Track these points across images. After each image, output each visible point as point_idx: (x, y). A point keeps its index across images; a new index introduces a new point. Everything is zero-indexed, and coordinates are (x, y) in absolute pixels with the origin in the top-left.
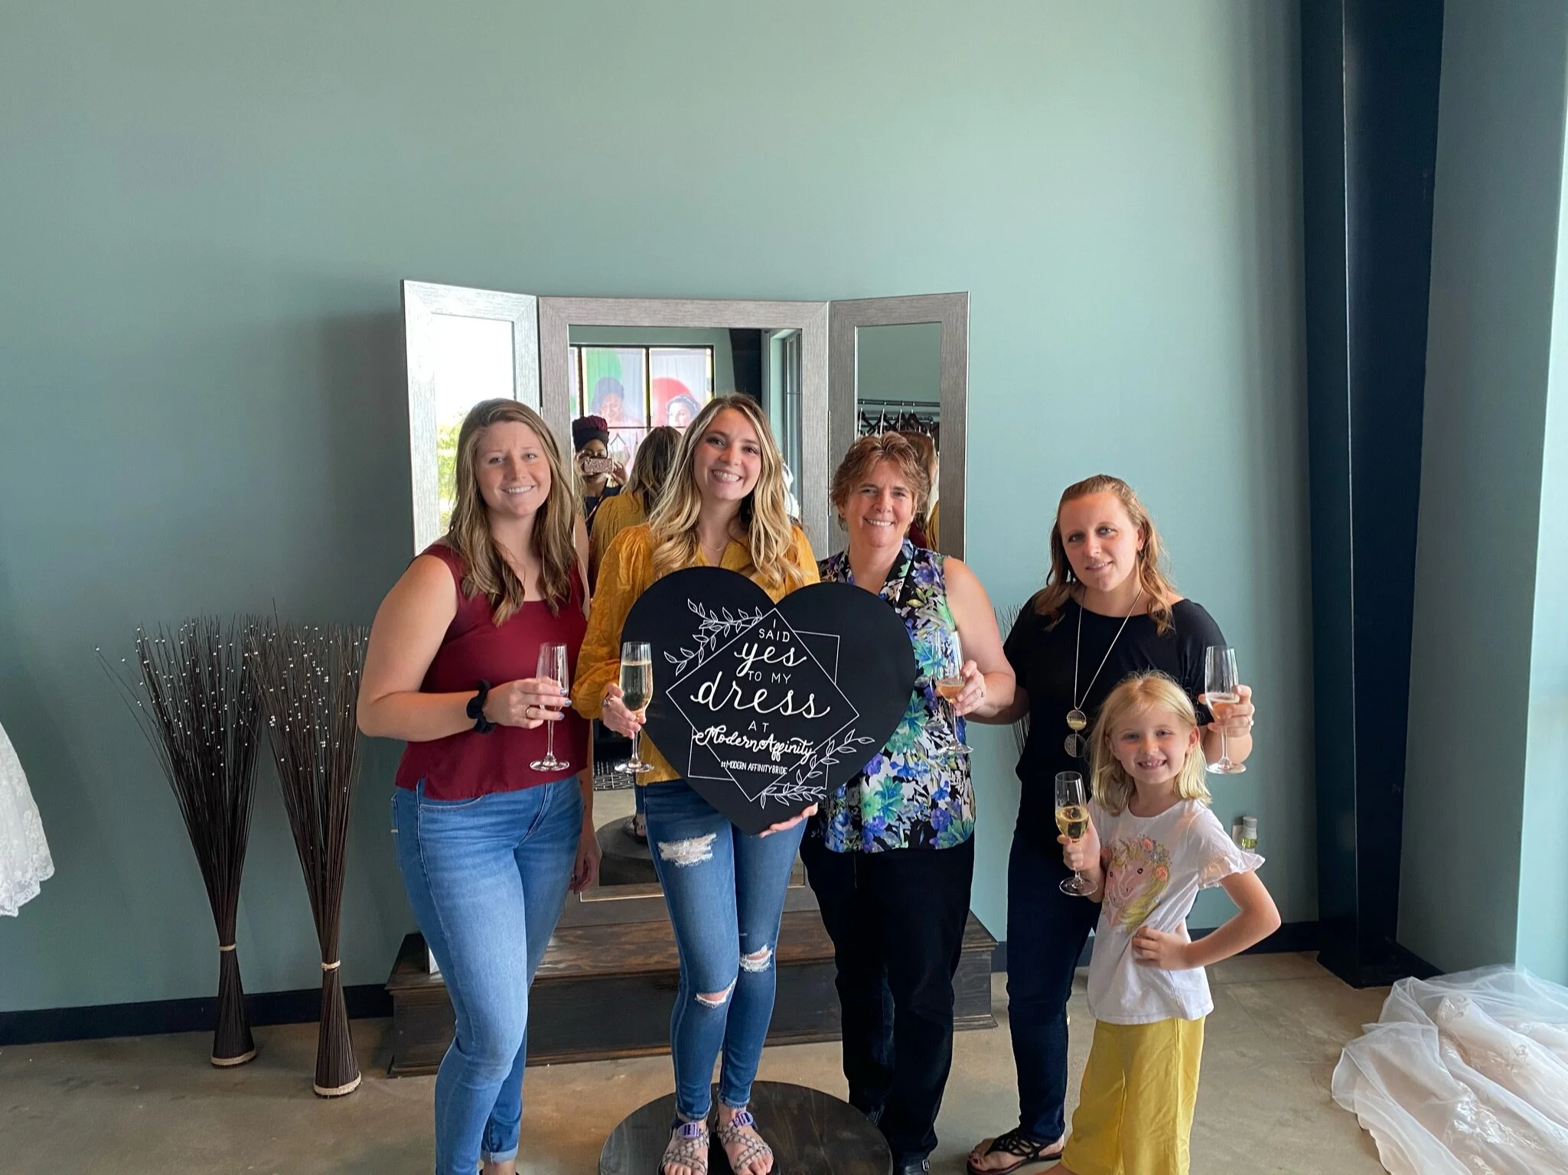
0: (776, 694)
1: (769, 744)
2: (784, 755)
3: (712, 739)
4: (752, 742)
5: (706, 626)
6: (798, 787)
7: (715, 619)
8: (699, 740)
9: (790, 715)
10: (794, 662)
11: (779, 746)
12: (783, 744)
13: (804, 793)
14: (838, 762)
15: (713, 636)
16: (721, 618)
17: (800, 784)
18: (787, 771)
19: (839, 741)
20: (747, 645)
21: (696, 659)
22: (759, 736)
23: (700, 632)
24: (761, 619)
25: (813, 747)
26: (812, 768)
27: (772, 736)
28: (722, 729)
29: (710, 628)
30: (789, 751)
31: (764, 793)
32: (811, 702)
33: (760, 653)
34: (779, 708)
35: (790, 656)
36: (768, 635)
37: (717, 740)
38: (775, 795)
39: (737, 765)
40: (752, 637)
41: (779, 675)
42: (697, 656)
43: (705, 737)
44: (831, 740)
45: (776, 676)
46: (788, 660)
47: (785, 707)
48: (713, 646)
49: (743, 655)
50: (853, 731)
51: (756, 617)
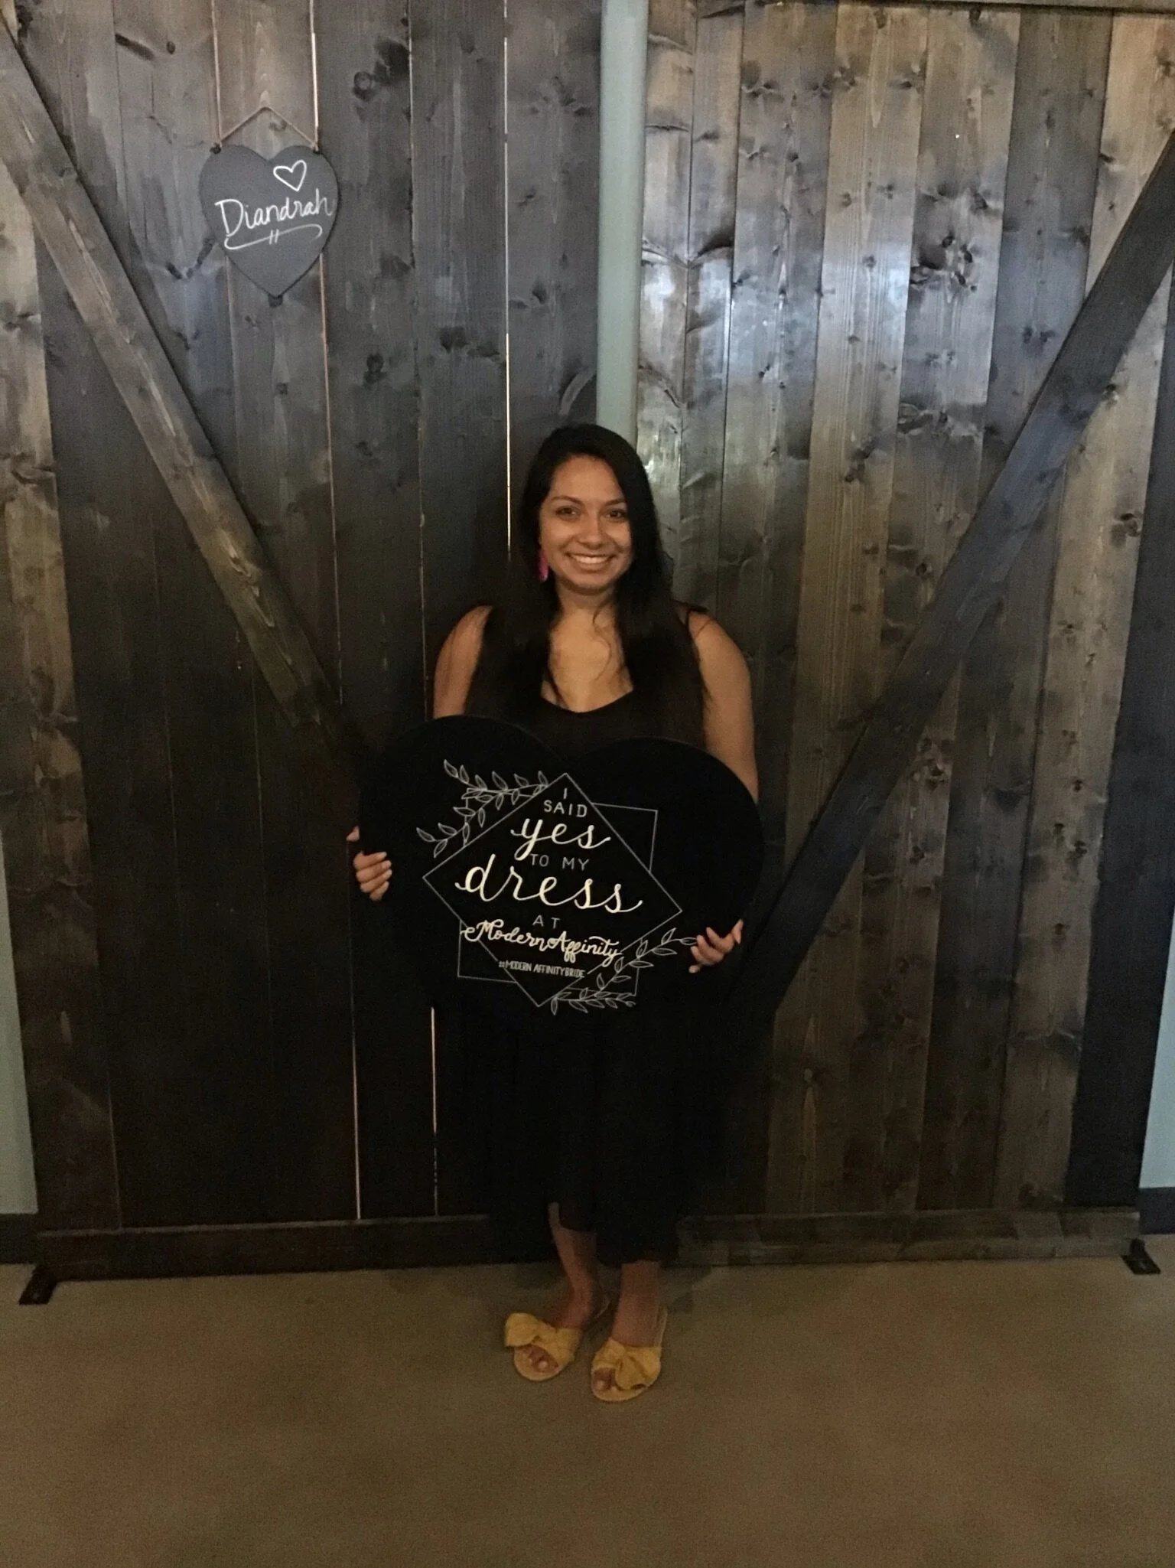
0: (569, 883)
1: (560, 943)
2: (580, 956)
3: (485, 934)
4: (538, 940)
5: (471, 795)
6: (598, 993)
7: (483, 787)
8: (470, 936)
9: (587, 909)
10: (592, 844)
11: (574, 945)
12: (579, 943)
13: (607, 999)
14: (652, 965)
15: (481, 809)
16: (491, 786)
17: (602, 989)
18: (584, 974)
19: (654, 941)
20: (527, 821)
21: (460, 837)
22: (547, 933)
23: (463, 803)
24: (547, 786)
25: (619, 948)
26: (618, 972)
27: (564, 933)
28: (498, 924)
29: (477, 798)
30: (587, 951)
31: (555, 998)
32: (617, 894)
33: (546, 830)
34: (573, 901)
35: (587, 836)
36: (557, 808)
37: (492, 936)
38: (570, 1000)
39: (520, 967)
40: (534, 810)
41: (573, 859)
42: (460, 835)
43: (477, 932)
44: (644, 940)
45: (569, 860)
46: (585, 840)
47: (582, 899)
48: (482, 820)
49: (523, 833)
50: (674, 929)
51: (539, 783)
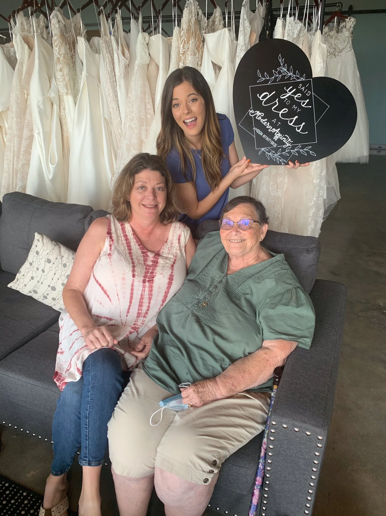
0: (290, 114)
1: (276, 131)
2: (279, 139)
3: (256, 116)
4: (270, 127)
5: (280, 69)
6: (276, 155)
7: (286, 69)
8: (251, 113)
9: (291, 125)
10: (305, 106)
11: (279, 135)
12: (281, 135)
13: (277, 158)
14: (297, 155)
15: (281, 75)
16: (288, 70)
17: (278, 154)
18: (276, 146)
19: (303, 148)
20: (291, 87)
21: (269, 80)
22: (274, 126)
23: (277, 70)
24: (304, 80)
25: (292, 143)
26: (286, 151)
27: (279, 129)
28: (262, 115)
29: (282, 71)
30: (282, 139)
31: (263, 149)
32: (302, 126)
33: (295, 93)
34: (288, 120)
36: (302, 88)
37: (258, 117)
38: (267, 152)
39: (259, 132)
40: (295, 85)
41: (296, 107)
43: (254, 113)
44: (300, 145)
45: (295, 107)
46: (304, 103)
47: (291, 121)
48: (278, 79)
49: (288, 91)
50: (311, 147)
51: (302, 78)
